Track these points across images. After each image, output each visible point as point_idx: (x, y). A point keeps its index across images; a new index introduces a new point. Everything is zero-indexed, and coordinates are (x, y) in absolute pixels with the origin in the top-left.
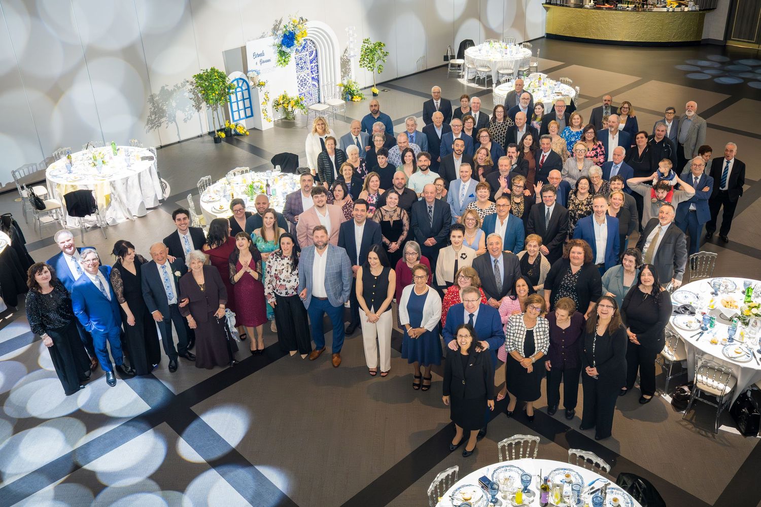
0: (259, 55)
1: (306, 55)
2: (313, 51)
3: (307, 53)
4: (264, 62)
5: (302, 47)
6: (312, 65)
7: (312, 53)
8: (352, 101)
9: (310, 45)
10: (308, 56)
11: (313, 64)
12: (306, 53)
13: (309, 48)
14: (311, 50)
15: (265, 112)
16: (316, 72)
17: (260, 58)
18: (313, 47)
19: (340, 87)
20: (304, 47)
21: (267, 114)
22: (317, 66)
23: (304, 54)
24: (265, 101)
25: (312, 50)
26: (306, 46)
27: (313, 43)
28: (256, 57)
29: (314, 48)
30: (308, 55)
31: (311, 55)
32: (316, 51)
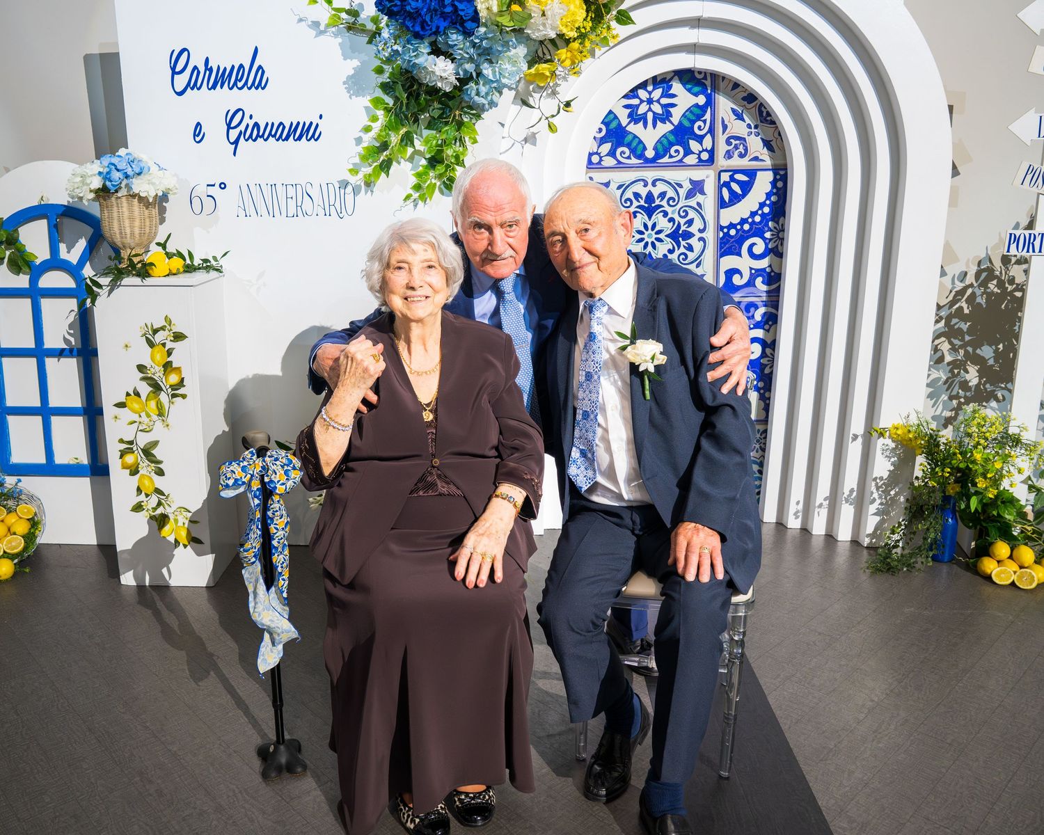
0: (222, 78)
1: (697, 187)
2: (752, 174)
3: (708, 176)
4: (258, 133)
5: (664, 128)
6: (729, 262)
7: (746, 187)
8: (974, 570)
9: (739, 128)
10: (708, 201)
11: (743, 263)
12: (698, 175)
13: (722, 148)
14: (736, 162)
15: (146, 468)
16: (758, 315)
17: (227, 98)
18: (755, 144)
19: (905, 450)
20: (683, 134)
21: (159, 482)
22: (774, 279)
23: (682, 176)
24: (145, 389)
25: (745, 163)
26: (699, 128)
27: (765, 117)
28: (192, 85)
29: (764, 154)
30: (710, 187)
31: (735, 198)
32: (781, 176)
